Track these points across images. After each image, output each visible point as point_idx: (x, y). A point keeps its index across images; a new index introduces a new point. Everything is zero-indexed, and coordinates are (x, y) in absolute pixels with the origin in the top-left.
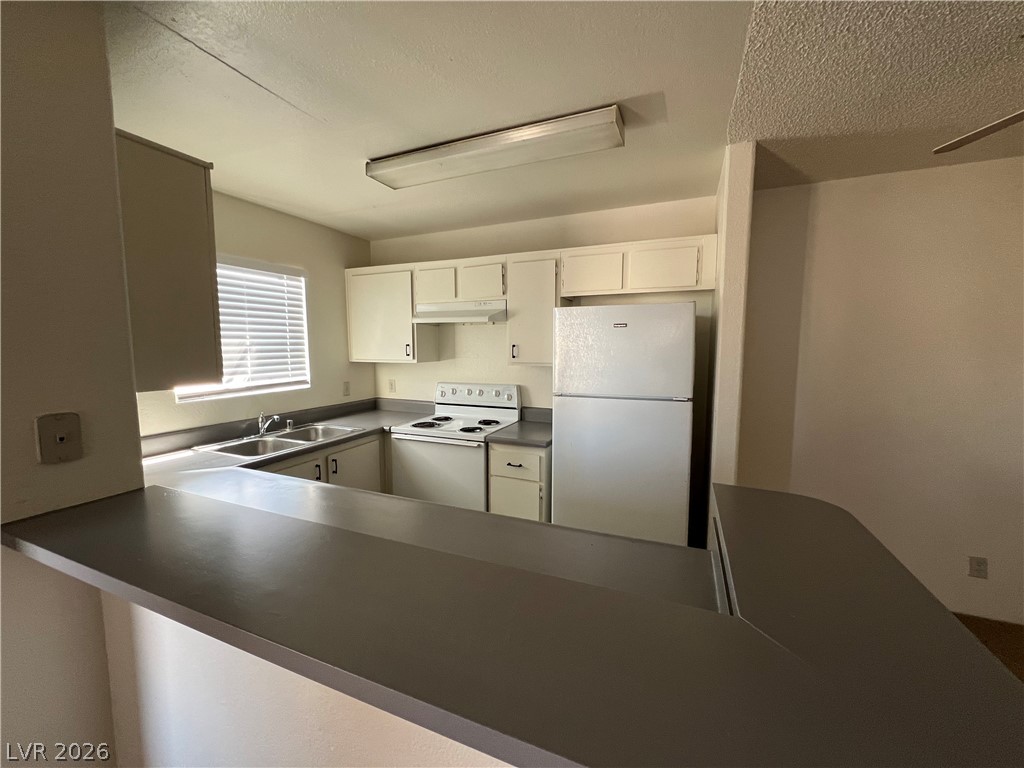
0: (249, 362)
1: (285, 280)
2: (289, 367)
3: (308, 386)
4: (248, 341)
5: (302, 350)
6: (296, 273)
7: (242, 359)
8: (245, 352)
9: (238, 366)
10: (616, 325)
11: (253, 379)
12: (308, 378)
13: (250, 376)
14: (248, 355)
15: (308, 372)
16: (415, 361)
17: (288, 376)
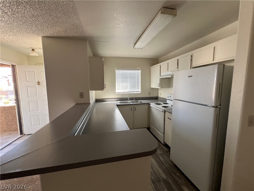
0: (128, 87)
1: (136, 71)
2: (136, 88)
3: (140, 92)
4: (128, 83)
5: (139, 85)
6: (138, 70)
7: (127, 87)
8: (128, 85)
9: (126, 88)
10: (189, 77)
11: (129, 90)
12: (140, 91)
13: (128, 90)
14: (128, 86)
15: (140, 89)
16: (160, 88)
17: (136, 90)
